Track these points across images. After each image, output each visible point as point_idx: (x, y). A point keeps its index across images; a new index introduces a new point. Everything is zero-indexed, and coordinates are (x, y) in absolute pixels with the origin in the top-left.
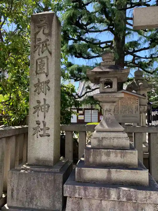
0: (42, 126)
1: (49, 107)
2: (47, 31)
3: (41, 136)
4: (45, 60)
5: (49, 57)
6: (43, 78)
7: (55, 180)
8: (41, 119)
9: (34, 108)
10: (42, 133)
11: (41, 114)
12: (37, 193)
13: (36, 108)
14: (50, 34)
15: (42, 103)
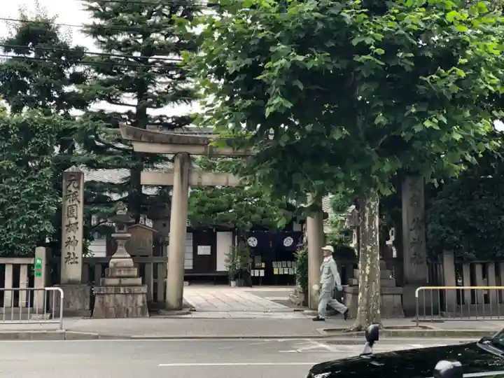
0: (72, 256)
1: (77, 241)
2: (76, 185)
3: (71, 263)
4: (75, 207)
5: (78, 205)
6: (73, 221)
7: (84, 291)
8: (71, 251)
9: (66, 243)
10: (72, 261)
11: (72, 248)
12: (72, 301)
13: (68, 243)
14: (78, 187)
15: (72, 239)
